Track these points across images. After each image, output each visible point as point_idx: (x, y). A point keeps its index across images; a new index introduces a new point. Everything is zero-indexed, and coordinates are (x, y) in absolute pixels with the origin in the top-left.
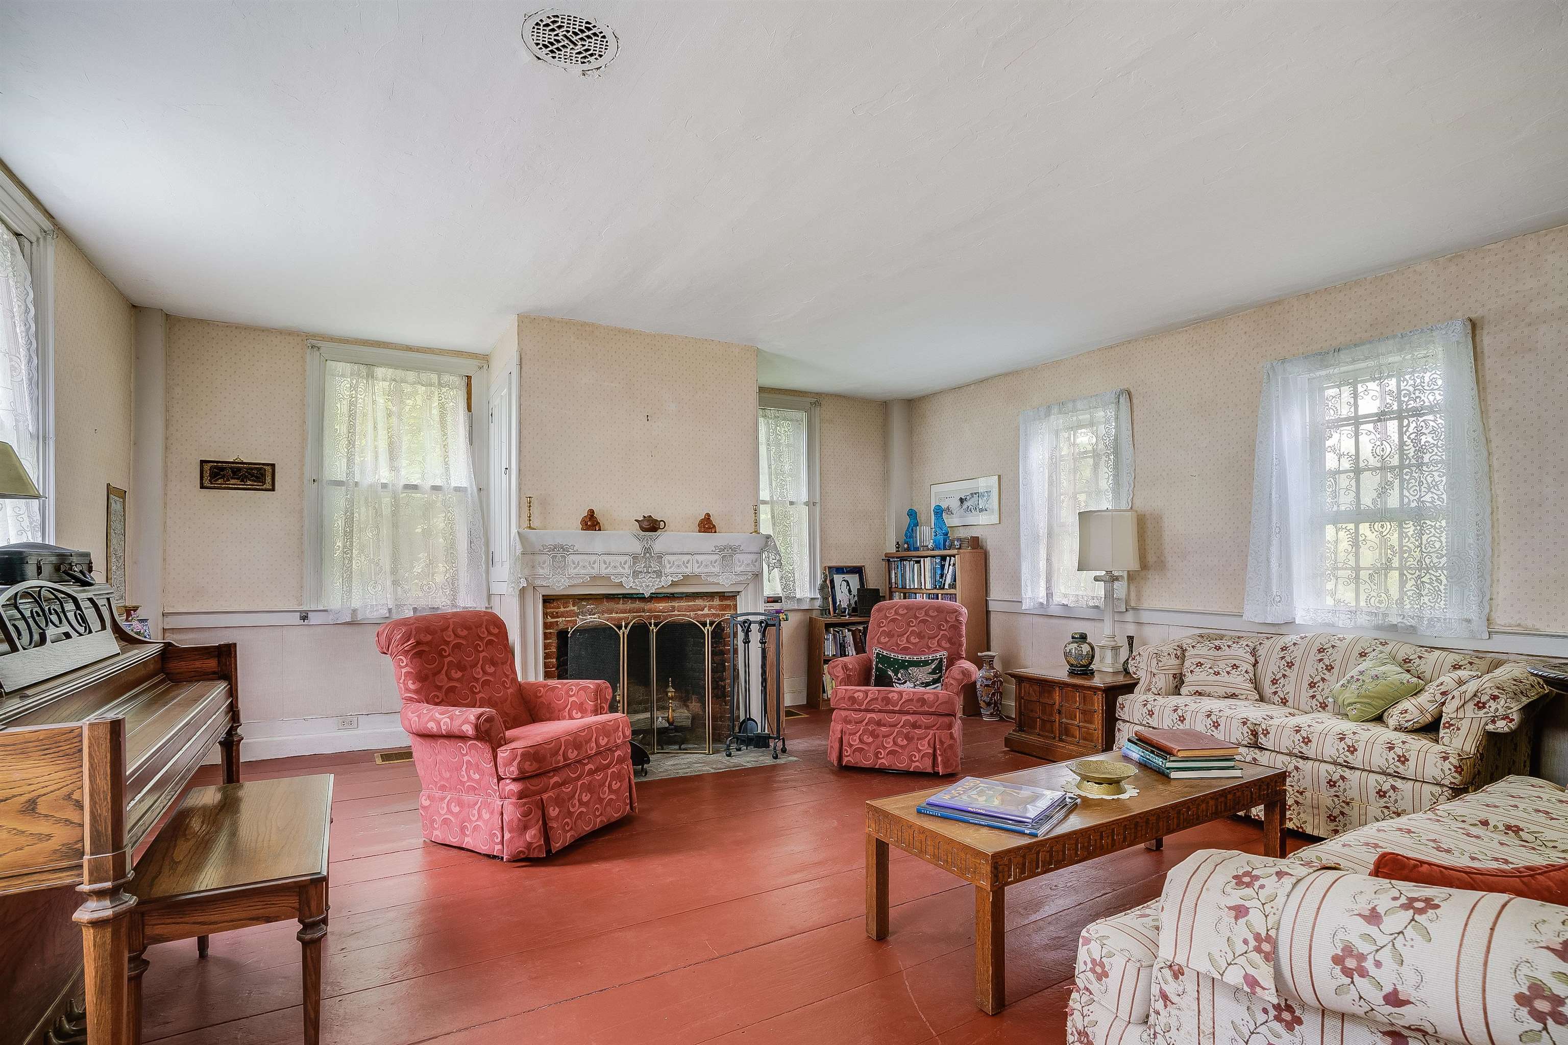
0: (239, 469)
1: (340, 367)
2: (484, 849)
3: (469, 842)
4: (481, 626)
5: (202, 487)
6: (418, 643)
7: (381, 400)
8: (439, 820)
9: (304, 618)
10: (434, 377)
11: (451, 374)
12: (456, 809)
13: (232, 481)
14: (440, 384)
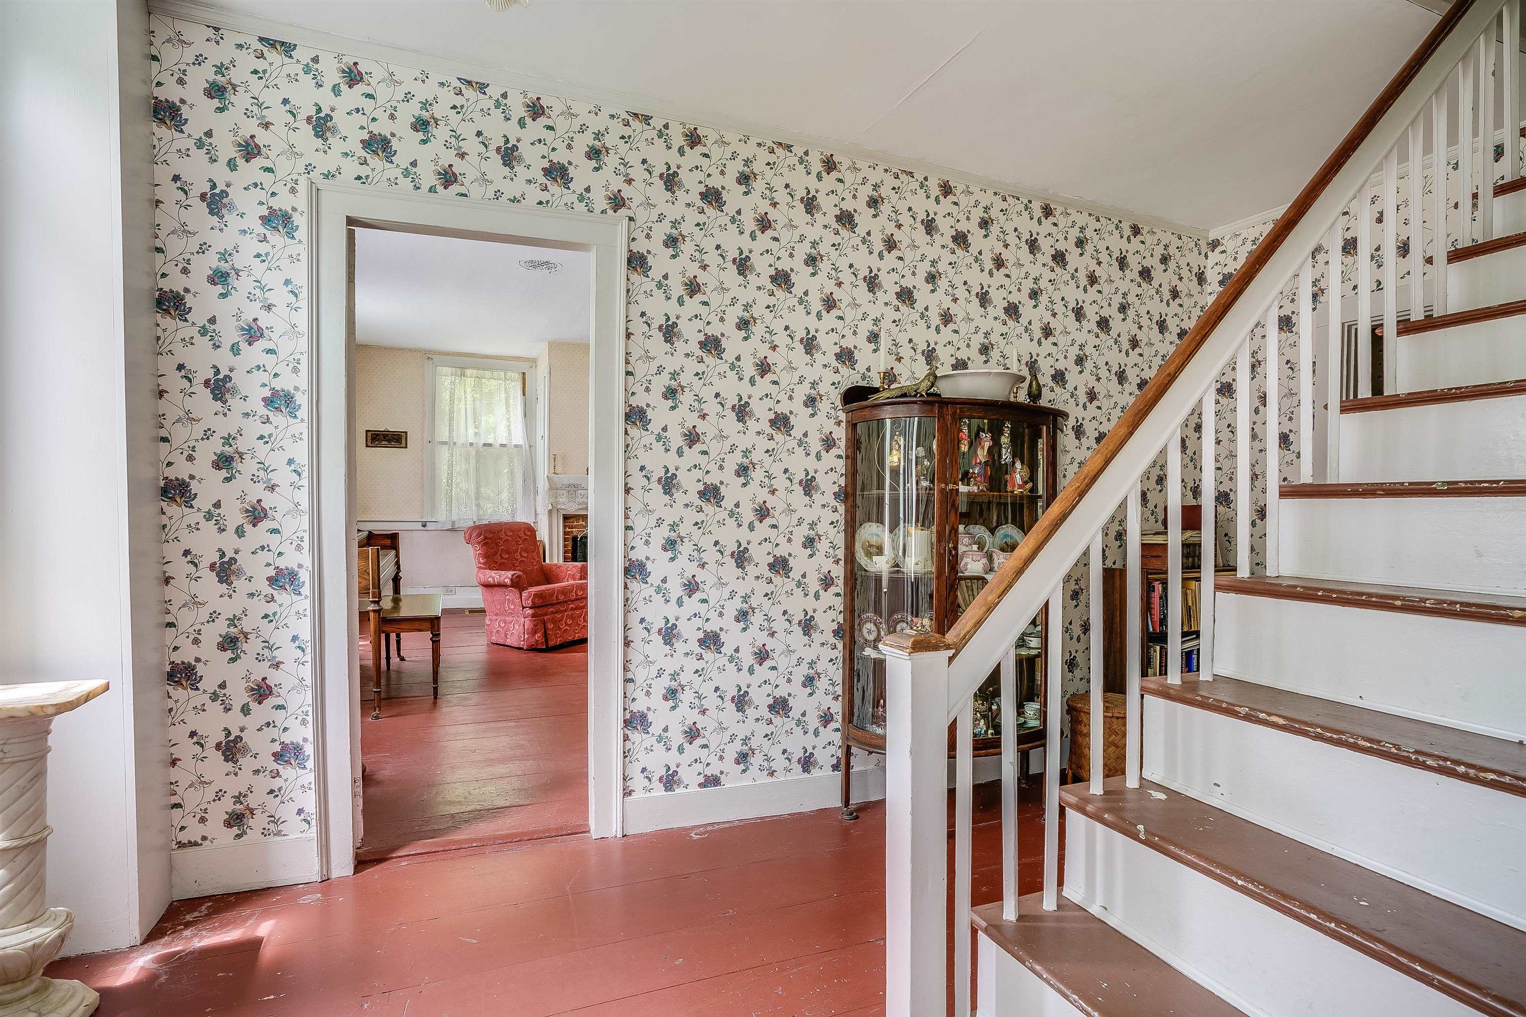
0: (387, 435)
1: (446, 370)
2: (515, 644)
3: (509, 642)
4: (520, 530)
5: (367, 446)
6: (485, 538)
7: (469, 390)
8: (495, 631)
9: (424, 526)
10: (502, 374)
11: (513, 371)
12: (503, 625)
13: (384, 443)
14: (505, 378)
